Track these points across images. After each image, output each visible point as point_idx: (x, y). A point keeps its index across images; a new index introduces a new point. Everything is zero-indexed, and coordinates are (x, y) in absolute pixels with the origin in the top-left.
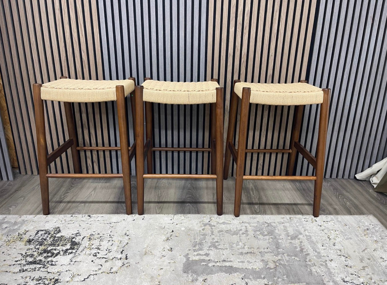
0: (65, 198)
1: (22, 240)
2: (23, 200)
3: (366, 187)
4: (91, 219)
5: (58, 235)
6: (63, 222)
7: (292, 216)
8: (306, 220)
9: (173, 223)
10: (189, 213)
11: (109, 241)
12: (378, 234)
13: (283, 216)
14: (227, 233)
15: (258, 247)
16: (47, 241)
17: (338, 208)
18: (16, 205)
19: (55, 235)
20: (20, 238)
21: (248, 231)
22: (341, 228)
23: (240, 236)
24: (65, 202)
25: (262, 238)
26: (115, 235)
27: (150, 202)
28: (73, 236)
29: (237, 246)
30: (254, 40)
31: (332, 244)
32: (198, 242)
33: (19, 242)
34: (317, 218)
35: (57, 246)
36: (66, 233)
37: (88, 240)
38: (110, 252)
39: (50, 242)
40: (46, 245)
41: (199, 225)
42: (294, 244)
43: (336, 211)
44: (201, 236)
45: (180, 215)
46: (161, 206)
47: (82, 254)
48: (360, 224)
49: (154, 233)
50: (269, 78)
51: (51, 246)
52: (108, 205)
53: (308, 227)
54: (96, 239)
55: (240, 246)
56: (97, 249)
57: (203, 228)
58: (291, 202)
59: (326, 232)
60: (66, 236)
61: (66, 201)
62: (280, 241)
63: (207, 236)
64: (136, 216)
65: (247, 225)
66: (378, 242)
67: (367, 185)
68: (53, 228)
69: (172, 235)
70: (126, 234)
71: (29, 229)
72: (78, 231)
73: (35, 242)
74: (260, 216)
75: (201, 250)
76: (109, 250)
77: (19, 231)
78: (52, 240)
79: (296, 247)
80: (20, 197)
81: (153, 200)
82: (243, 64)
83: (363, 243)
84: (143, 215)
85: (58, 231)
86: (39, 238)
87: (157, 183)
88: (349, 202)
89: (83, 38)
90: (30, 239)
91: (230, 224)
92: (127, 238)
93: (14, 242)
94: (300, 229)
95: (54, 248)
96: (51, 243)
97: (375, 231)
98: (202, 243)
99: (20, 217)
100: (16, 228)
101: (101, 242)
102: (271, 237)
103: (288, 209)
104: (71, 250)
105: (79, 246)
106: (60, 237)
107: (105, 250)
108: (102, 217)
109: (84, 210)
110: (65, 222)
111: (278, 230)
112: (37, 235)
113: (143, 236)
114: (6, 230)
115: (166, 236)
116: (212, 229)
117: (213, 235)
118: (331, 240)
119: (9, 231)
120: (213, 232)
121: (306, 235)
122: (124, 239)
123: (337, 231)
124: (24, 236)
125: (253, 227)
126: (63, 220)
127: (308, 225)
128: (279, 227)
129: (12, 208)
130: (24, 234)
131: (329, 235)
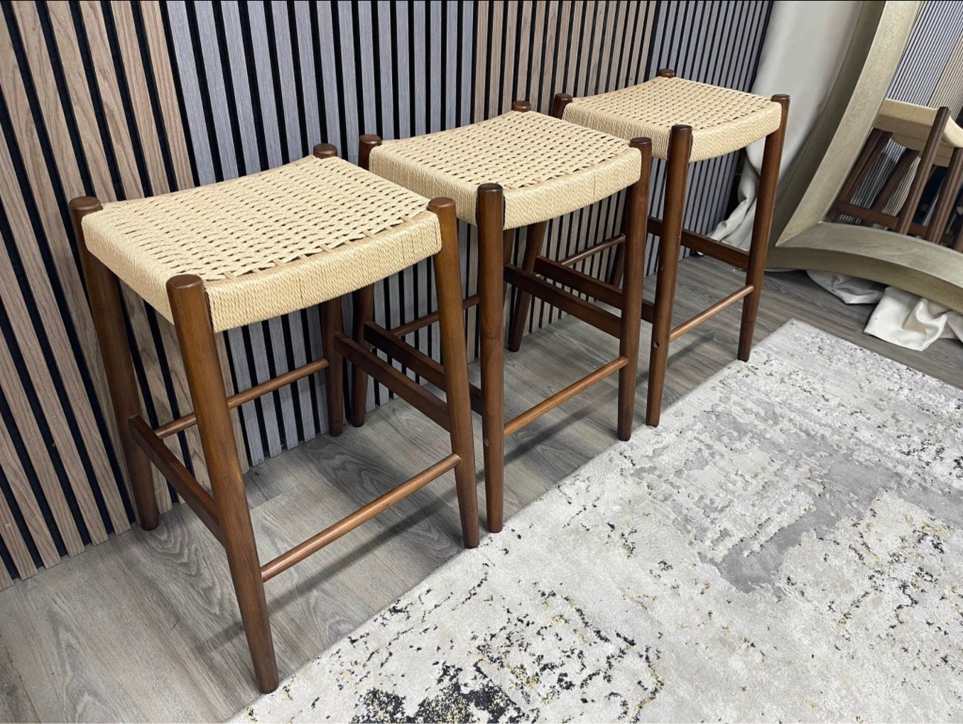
4: (416, 615)
5: (411, 711)
7: (718, 378)
8: (742, 374)
9: (585, 510)
10: (577, 468)
11: (539, 633)
12: (838, 350)
13: (707, 385)
14: (691, 470)
15: (759, 467)
19: (398, 716)
21: (711, 447)
22: (795, 365)
26: (530, 611)
28: (446, 684)
29: (735, 485)
31: (822, 400)
32: (679, 520)
34: (750, 361)
36: (420, 690)
37: (496, 665)
38: (581, 652)
41: (630, 482)
42: (789, 430)
44: (667, 503)
45: (567, 482)
47: (538, 703)
48: (802, 344)
52: (381, 553)
53: (762, 387)
54: (508, 653)
55: (740, 483)
56: (548, 670)
57: (644, 484)
59: (791, 383)
60: (432, 698)
62: (768, 437)
63: (674, 496)
64: (495, 540)
65: (689, 434)
66: (854, 364)
68: (361, 704)
69: (622, 535)
70: (543, 594)
72: (437, 663)
75: (706, 532)
76: (573, 653)
79: (797, 434)
80: (74, 702)
83: (845, 377)
84: (504, 528)
85: (390, 701)
91: (667, 447)
92: (558, 600)
94: (760, 397)
97: (830, 347)
98: (687, 516)
101: (529, 650)
102: (749, 436)
103: (693, 367)
104: (503, 716)
105: (500, 694)
106: (423, 711)
107: (564, 659)
108: (428, 591)
109: (346, 606)
110: (364, 666)
111: (738, 415)
113: (579, 573)
115: (618, 545)
116: (659, 476)
117: (678, 488)
118: (813, 394)
120: (668, 482)
121: (780, 404)
122: (561, 608)
123: (798, 374)
125: (704, 432)
126: (348, 667)
127: (756, 383)
128: (732, 410)
131: (798, 385)
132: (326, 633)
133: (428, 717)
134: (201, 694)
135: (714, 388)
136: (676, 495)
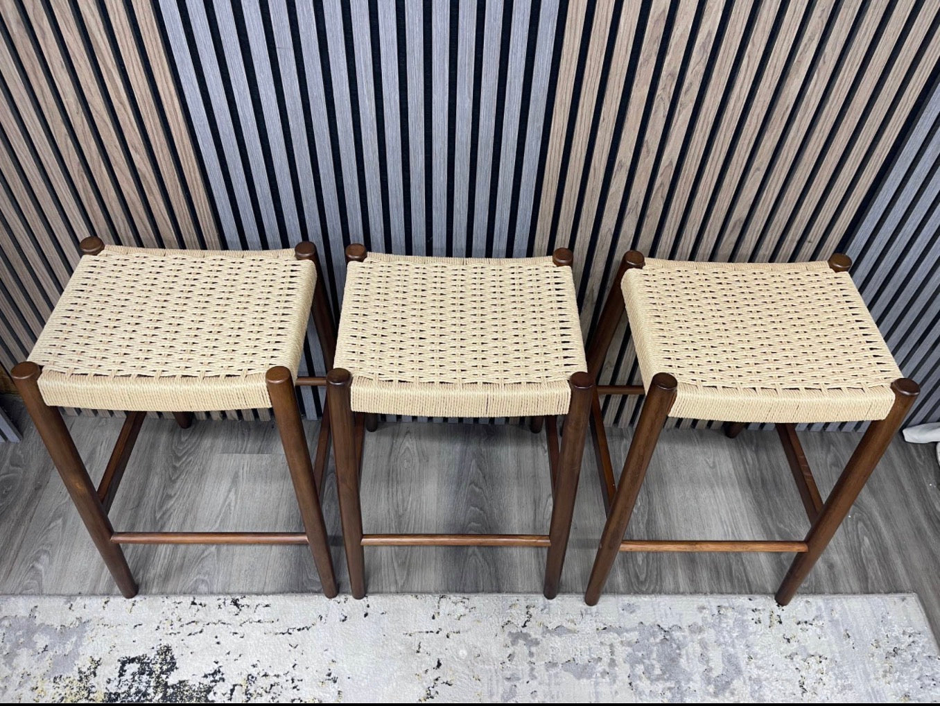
0: (165, 523)
1: (91, 696)
2: (63, 530)
3: (921, 469)
4: (243, 616)
5: (173, 679)
6: (177, 625)
7: (724, 600)
8: (756, 616)
9: (438, 633)
10: (477, 591)
11: (293, 700)
12: (915, 670)
13: (701, 600)
14: (566, 671)
16: (151, 700)
17: (839, 562)
18: (50, 552)
19: (164, 676)
20: (86, 688)
21: (616, 665)
22: (835, 648)
23: (597, 684)
25: (647, 692)
26: (306, 679)
28: (207, 681)
30: (710, 126)
34: (784, 607)
36: (190, 672)
37: (245, 697)
41: (501, 639)
43: (834, 573)
44: (506, 683)
45: (453, 598)
46: (406, 558)
48: (880, 631)
49: (396, 672)
50: (734, 227)
53: (757, 646)
54: (261, 696)
57: (510, 651)
59: (798, 666)
60: (190, 683)
63: (520, 682)
64: (348, 604)
65: (611, 637)
67: (924, 462)
68: (155, 649)
69: (437, 680)
70: (329, 675)
71: (100, 656)
72: (217, 663)
74: (646, 599)
77: (80, 664)
78: (162, 698)
80: (54, 519)
82: (658, 189)
84: (365, 599)
85: (169, 663)
86: (130, 688)
87: (392, 454)
88: (870, 537)
89: (126, 110)
90: (111, 693)
91: (574, 633)
92: (333, 688)
94: (739, 655)
97: (910, 657)
99: (70, 608)
100: (70, 652)
102: (668, 684)
103: (716, 567)
106: (177, 687)
108: (267, 606)
109: (218, 573)
110: (182, 626)
111: (687, 655)
112: (123, 678)
113: (371, 681)
114: (47, 658)
115: (424, 684)
116: (531, 654)
117: (534, 678)
118: (804, 695)
119: (56, 663)
120: (533, 665)
121: (750, 678)
122: (328, 695)
123: (824, 661)
124: (93, 681)
125: (629, 644)
126: (174, 618)
127: (758, 637)
128: (690, 646)
129: (42, 564)
130: (92, 675)
131: (803, 673)
132: (190, 584)
133: (176, 693)
135: (704, 608)
136: (523, 683)
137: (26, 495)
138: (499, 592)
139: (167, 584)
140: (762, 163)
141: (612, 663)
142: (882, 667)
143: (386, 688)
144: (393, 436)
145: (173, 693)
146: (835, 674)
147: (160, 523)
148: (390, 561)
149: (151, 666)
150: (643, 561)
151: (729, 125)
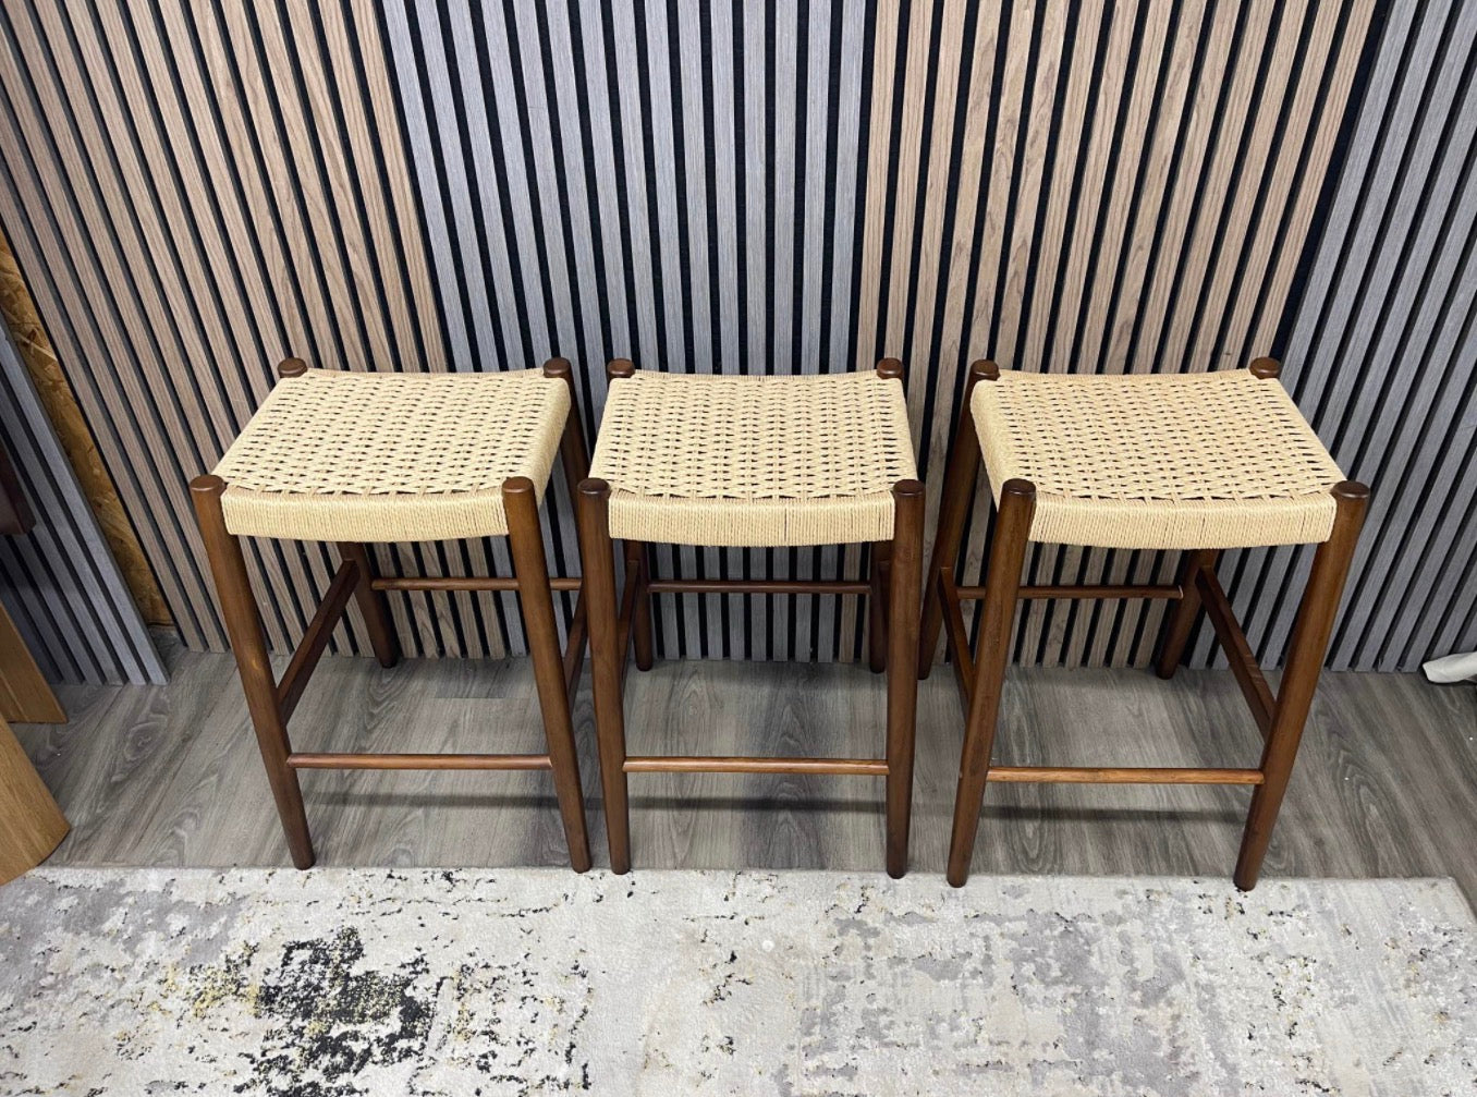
0: (355, 781)
1: (241, 990)
2: (218, 789)
3: (1455, 718)
4: (457, 894)
5: (357, 970)
6: (366, 902)
7: (1156, 883)
8: (1204, 904)
9: (732, 918)
10: (789, 866)
11: (524, 999)
12: (1456, 978)
13: (1122, 882)
14: (919, 968)
15: (1022, 1038)
16: (325, 996)
17: (1332, 837)
18: (198, 815)
19: (345, 966)
20: (234, 981)
21: (993, 962)
22: (1327, 947)
23: (964, 986)
24: (359, 800)
25: (1040, 998)
26: (544, 972)
27: (649, 803)
28: (405, 973)
29: (952, 1030)
30: (1069, 189)
31: (1284, 1026)
32: (818, 1011)
33: (236, 1000)
34: (1248, 893)
35: (360, 1022)
36: (382, 960)
37: (456, 993)
38: (532, 1050)
39: (335, 1002)
40: (322, 1013)
41: (823, 926)
42: (1151, 1027)
43: (1324, 851)
44: (830, 982)
45: (755, 875)
46: (689, 825)
47: (442, 1057)
48: (1398, 926)
49: (671, 965)
50: (1121, 333)
51: (341, 1020)
52: (506, 815)
53: (1207, 941)
54: (479, 991)
55: (962, 1034)
56: (487, 1037)
57: (837, 942)
58: (1158, 801)
59: (1270, 970)
60: (381, 974)
61: (362, 792)
62: (1102, 1011)
63: (852, 981)
64: (604, 880)
65: (987, 927)
66: (1449, 1018)
67: (1460, 709)
68: (335, 932)
69: (730, 976)
70: (576, 968)
71: (258, 940)
72: (419, 950)
73: (285, 1002)
74: (1039, 880)
75: (830, 1050)
76: (527, 1043)
77: (228, 949)
78: (340, 992)
79: (1156, 1042)
80: (205, 776)
81: (660, 793)
82: (1012, 281)
83: (1394, 1023)
84: (629, 874)
85: (353, 950)
86: (296, 981)
87: (670, 698)
88: (1379, 805)
89: (346, 195)
90: (269, 987)
91: (931, 921)
92: (580, 985)
93: (218, 1003)
94: (1180, 953)
95: (350, 1028)
96: (339, 1004)
97: (1447, 962)
98: (834, 1014)
99: (221, 882)
100: (215, 936)
101: (497, 1005)
102: (1072, 989)
103: (1144, 843)
104: (406, 1040)
105: (427, 1020)
106: (362, 979)
107: (513, 1041)
108: (491, 881)
109: (426, 841)
110: (373, 904)
111: (1101, 952)
112: (288, 968)
113: (634, 976)
114: (183, 943)
115: (711, 981)
116: (868, 947)
117: (871, 976)
118: (1282, 1008)
119: (195, 949)
120: (870, 961)
121: (1197, 984)
122: (574, 993)
123: (1310, 964)
124: (245, 971)
125: (1013, 937)
126: (363, 895)
127: (1209, 930)
128: (1104, 940)
129: (185, 830)
130: (245, 964)
131: (1280, 980)
132: (387, 853)
133: (360, 987)
134: (268, 833)
135: (1125, 892)
136: (855, 983)
137: (169, 748)
138: (823, 867)
139: (353, 855)
140: (1144, 238)
141: (988, 960)
142: (1403, 974)
143: (656, 986)
144: (674, 677)
145: (357, 987)
146: (1329, 982)
147: (348, 781)
148: (666, 828)
149: (327, 952)
150: (1034, 833)
151: (1093, 185)
